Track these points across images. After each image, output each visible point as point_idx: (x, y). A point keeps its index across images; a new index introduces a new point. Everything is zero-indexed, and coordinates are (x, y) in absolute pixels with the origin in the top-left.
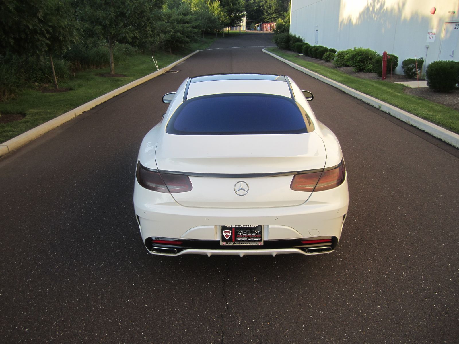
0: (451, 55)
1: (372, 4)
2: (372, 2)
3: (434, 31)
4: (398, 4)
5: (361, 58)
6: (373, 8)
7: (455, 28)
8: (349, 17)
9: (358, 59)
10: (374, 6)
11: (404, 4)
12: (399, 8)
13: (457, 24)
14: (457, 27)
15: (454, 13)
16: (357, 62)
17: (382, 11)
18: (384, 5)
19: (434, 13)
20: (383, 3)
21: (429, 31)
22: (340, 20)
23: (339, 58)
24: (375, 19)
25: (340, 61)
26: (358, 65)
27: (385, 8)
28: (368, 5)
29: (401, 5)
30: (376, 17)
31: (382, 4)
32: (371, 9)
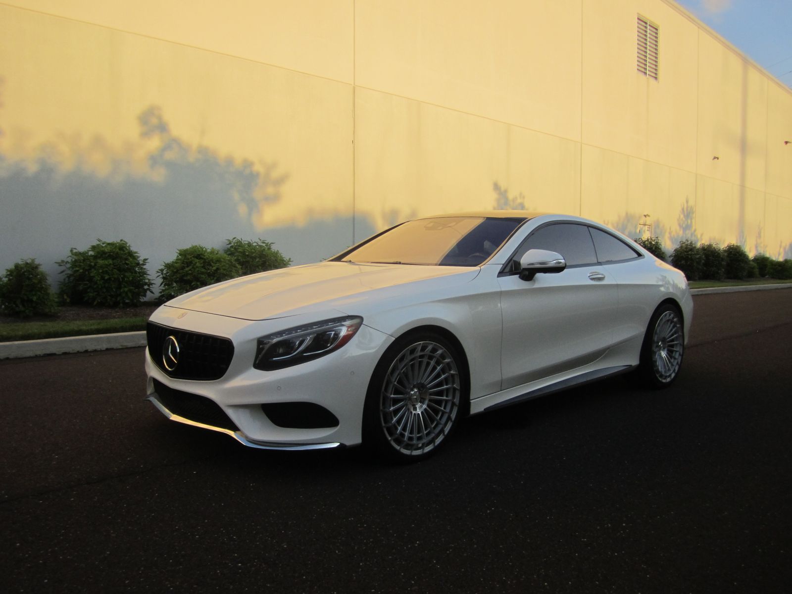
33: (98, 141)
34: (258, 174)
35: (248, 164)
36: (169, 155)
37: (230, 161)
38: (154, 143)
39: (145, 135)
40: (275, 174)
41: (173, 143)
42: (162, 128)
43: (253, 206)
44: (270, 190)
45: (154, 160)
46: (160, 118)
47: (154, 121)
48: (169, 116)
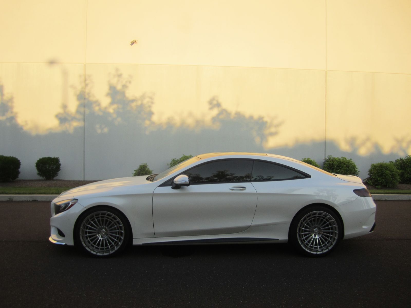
33: (190, 114)
34: (266, 122)
35: (261, 118)
36: (221, 117)
37: (251, 117)
38: (215, 112)
39: (211, 109)
40: (276, 122)
41: (223, 111)
42: (218, 105)
43: (264, 138)
44: (273, 130)
45: (214, 119)
46: (217, 101)
47: (215, 102)
48: (221, 100)
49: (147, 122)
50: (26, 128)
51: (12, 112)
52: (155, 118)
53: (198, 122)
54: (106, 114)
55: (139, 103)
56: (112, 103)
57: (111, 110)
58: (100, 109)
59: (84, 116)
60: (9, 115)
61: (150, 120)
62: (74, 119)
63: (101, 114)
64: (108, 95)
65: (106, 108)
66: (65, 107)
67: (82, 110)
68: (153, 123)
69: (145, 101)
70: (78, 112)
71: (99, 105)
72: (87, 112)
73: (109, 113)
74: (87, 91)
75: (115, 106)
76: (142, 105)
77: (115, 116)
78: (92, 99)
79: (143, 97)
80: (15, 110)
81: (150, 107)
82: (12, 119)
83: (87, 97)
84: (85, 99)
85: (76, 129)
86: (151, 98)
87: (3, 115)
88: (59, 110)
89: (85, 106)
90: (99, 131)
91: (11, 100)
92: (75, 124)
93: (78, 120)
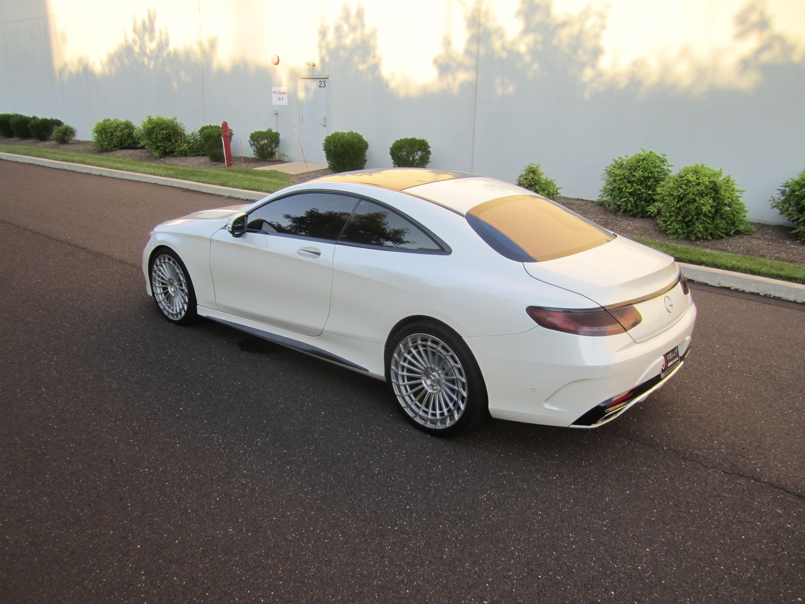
0: (323, 123)
1: (138, 42)
2: (136, 38)
3: (284, 89)
4: (200, 44)
5: (166, 133)
6: (140, 47)
7: (320, 87)
8: (80, 61)
9: (160, 136)
10: (143, 46)
11: (213, 45)
12: (203, 52)
13: (322, 80)
14: (323, 85)
15: (314, 65)
16: (160, 141)
17: (165, 54)
18: (167, 43)
19: (277, 63)
20: (164, 41)
21: (274, 89)
22: (58, 64)
23: (103, 136)
24: (152, 66)
25: (107, 141)
26: (162, 146)
27: (171, 48)
28: (126, 41)
29: (206, 46)
30: (153, 62)
31: (161, 42)
32: (137, 49)
33: (685, 52)
36: (765, 57)
38: (751, 44)
39: (740, 36)
41: (775, 41)
42: (763, 24)
45: (745, 65)
46: (762, 13)
47: (754, 17)
49: (588, 73)
50: (392, 85)
51: (374, 57)
52: (604, 64)
53: (701, 72)
54: (514, 55)
55: (576, 29)
56: (526, 31)
57: (522, 48)
58: (503, 47)
59: (478, 60)
60: (371, 61)
61: (593, 67)
62: (461, 66)
63: (504, 55)
64: (518, 14)
65: (514, 43)
66: (447, 43)
67: (474, 48)
68: (600, 75)
69: (590, 24)
70: (468, 52)
71: (502, 36)
72: (482, 52)
73: (518, 55)
74: (484, 8)
75: (530, 38)
76: (581, 33)
77: (528, 59)
78: (491, 25)
79: (585, 15)
80: (379, 52)
81: (597, 36)
82: (375, 68)
83: (483, 21)
84: (480, 25)
85: (463, 86)
86: (601, 16)
87: (364, 62)
88: (439, 50)
89: (479, 41)
90: (499, 91)
91: (373, 35)
92: (463, 76)
93: (467, 69)
